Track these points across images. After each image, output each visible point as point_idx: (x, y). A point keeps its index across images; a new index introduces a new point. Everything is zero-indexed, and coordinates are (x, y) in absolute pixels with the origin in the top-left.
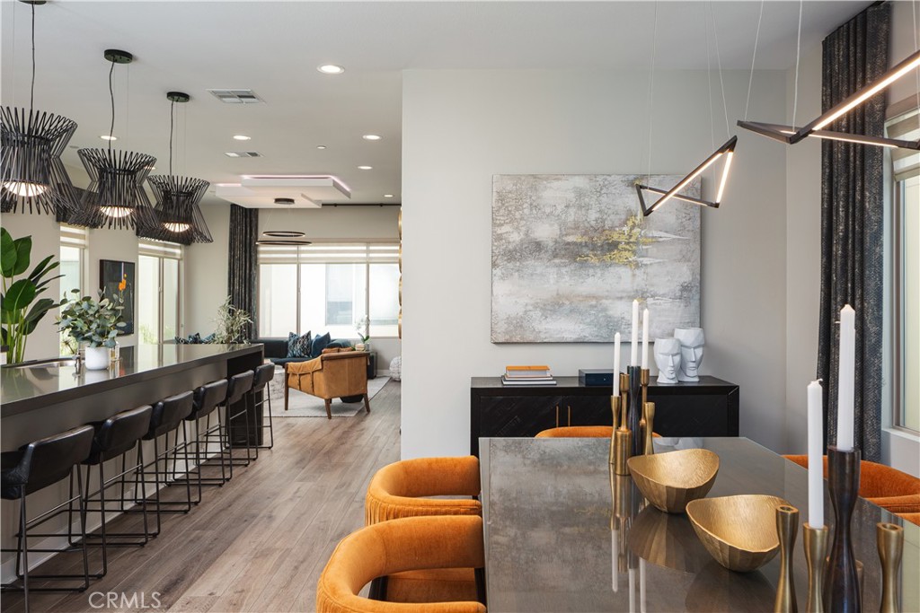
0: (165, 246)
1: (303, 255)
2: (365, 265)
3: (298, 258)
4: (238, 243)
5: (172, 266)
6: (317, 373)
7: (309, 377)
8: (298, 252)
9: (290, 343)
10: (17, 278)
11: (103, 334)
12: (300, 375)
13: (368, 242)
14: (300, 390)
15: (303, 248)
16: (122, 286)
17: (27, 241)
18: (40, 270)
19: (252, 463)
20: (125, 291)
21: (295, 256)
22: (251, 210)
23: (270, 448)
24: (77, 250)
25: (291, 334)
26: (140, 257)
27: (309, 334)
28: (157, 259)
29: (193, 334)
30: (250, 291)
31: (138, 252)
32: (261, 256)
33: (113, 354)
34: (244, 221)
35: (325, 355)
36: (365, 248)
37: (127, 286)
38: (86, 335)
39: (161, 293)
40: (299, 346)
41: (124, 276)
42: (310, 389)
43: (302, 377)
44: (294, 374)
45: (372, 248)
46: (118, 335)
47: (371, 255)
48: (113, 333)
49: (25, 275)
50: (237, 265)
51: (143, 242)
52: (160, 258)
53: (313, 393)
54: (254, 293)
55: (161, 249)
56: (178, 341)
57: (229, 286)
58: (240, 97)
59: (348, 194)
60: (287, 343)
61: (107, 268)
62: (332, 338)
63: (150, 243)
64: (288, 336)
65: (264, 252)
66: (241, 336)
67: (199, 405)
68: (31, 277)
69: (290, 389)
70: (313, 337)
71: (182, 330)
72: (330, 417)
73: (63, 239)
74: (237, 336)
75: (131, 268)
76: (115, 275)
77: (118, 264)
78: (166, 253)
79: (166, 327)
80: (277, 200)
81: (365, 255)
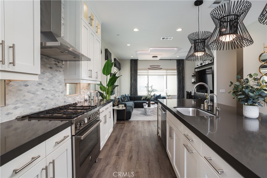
2: (166, 76)
4: (133, 70)
8: (148, 72)
13: (167, 70)
22: (136, 60)
27: (154, 94)
30: (136, 83)
32: (138, 73)
34: (134, 63)
36: (165, 71)
45: (167, 71)
47: (167, 73)
80: (153, 57)
81: (165, 73)
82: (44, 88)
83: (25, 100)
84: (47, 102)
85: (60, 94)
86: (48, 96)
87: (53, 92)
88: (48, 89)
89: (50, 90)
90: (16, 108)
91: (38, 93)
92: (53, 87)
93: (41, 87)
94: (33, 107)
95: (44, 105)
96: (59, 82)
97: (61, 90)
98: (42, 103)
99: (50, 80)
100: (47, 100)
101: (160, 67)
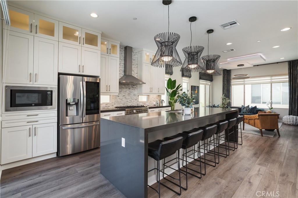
0: (206, 82)
1: (245, 82)
2: (270, 84)
3: (244, 83)
4: (225, 80)
5: (208, 87)
6: (256, 120)
7: (253, 121)
8: (244, 81)
9: (242, 109)
10: (173, 90)
11: (189, 103)
12: (249, 120)
13: (272, 76)
14: (249, 124)
15: (246, 80)
16: (196, 92)
17: (175, 81)
18: (178, 88)
19: (236, 150)
20: (197, 93)
21: (243, 82)
22: (229, 70)
23: (241, 145)
24: (186, 83)
25: (242, 106)
26: (200, 85)
27: (249, 106)
28: (204, 85)
29: (213, 105)
30: (229, 93)
31: (200, 84)
32: (232, 83)
33: (192, 110)
34: (227, 74)
35: (260, 114)
36: (270, 78)
37: (197, 92)
38: (184, 104)
39: (205, 94)
40: (245, 109)
41: (196, 89)
42: (253, 125)
43: (250, 120)
44: (246, 119)
45: (273, 78)
46: (193, 104)
47: (273, 80)
48: (192, 103)
49: (175, 89)
50: (225, 86)
51: (201, 81)
52: (205, 85)
53: (254, 126)
54: (230, 94)
55: (205, 83)
56: (209, 106)
57: (223, 92)
58: (231, 25)
59: (265, 60)
60: (241, 108)
61: (193, 87)
62: (257, 107)
63: (203, 81)
64: (241, 106)
65: (233, 82)
66: (228, 106)
67: (219, 129)
68: (176, 89)
69: (245, 124)
70: (250, 107)
71: (210, 103)
72: (262, 136)
73: (183, 81)
74: (226, 105)
75: (198, 87)
76: (194, 89)
77: (195, 87)
78: (206, 84)
79: (207, 103)
80: (238, 66)
81: (270, 81)
82: (126, 97)
83: (118, 102)
84: (127, 103)
85: (135, 100)
86: (128, 101)
87: (131, 99)
88: (128, 98)
89: (129, 99)
90: (115, 104)
91: (123, 99)
92: (131, 97)
93: (125, 97)
94: (121, 104)
95: (126, 104)
96: (134, 95)
97: (135, 99)
98: (125, 104)
99: (129, 94)
100: (127, 102)
101: (248, 76)
